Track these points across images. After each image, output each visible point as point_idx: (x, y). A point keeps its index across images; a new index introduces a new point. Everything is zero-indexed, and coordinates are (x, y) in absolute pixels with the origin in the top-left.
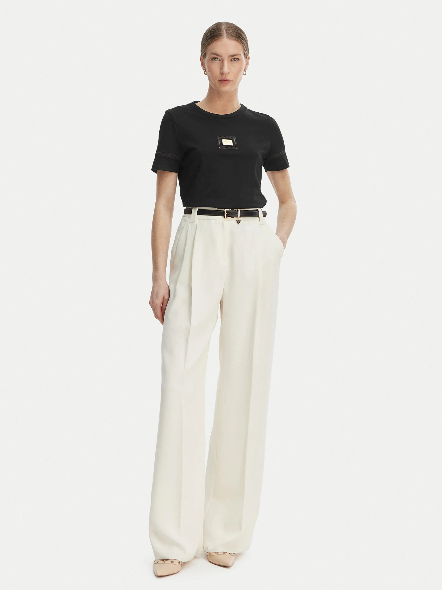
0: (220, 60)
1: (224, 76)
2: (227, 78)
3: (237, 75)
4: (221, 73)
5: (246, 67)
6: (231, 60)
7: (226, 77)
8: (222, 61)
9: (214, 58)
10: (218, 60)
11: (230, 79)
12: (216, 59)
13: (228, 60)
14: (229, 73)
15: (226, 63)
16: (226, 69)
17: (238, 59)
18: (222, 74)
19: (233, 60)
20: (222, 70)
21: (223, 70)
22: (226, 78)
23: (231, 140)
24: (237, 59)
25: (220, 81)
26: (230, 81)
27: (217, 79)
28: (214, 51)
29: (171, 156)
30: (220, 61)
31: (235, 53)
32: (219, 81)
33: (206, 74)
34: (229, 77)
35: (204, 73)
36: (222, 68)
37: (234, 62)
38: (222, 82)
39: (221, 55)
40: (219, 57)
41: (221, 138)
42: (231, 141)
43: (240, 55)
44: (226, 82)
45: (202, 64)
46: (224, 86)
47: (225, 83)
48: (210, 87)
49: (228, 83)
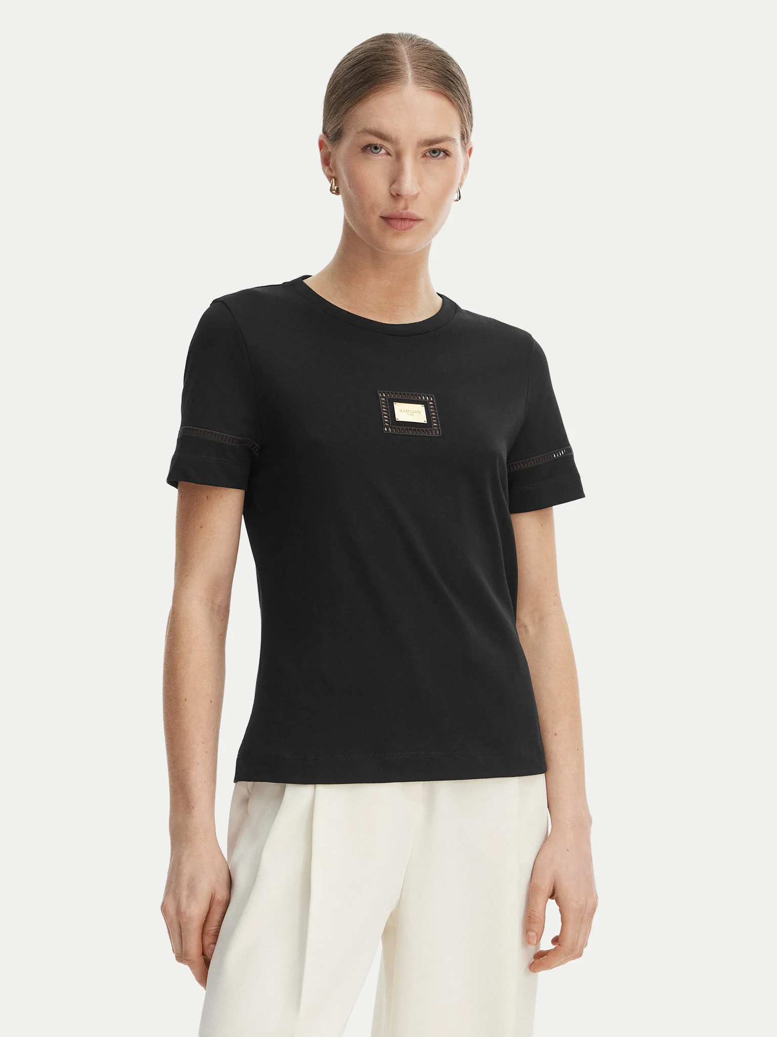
0: (388, 154)
1: (402, 204)
2: (410, 210)
3: (439, 203)
4: (394, 194)
5: (462, 177)
6: (424, 156)
7: (406, 208)
8: (399, 156)
9: (370, 145)
10: (383, 151)
11: (420, 215)
12: (376, 148)
13: (415, 156)
14: (416, 196)
15: (409, 162)
16: (409, 184)
17: (447, 153)
18: (396, 196)
19: (428, 154)
20: (394, 186)
21: (400, 184)
22: (405, 212)
23: (420, 406)
24: (442, 154)
25: (387, 219)
26: (418, 220)
27: (378, 213)
28: (373, 125)
29: (229, 441)
30: (389, 157)
31: (440, 134)
32: (382, 217)
33: (337, 192)
34: (415, 210)
35: (331, 190)
36: (395, 178)
37: (434, 161)
38: (392, 222)
39: (393, 137)
40: (386, 144)
41: (389, 399)
42: (421, 408)
43: (453, 140)
44: (407, 224)
45: (326, 161)
46: (397, 235)
47: (403, 228)
48: (349, 234)
49: (410, 227)
